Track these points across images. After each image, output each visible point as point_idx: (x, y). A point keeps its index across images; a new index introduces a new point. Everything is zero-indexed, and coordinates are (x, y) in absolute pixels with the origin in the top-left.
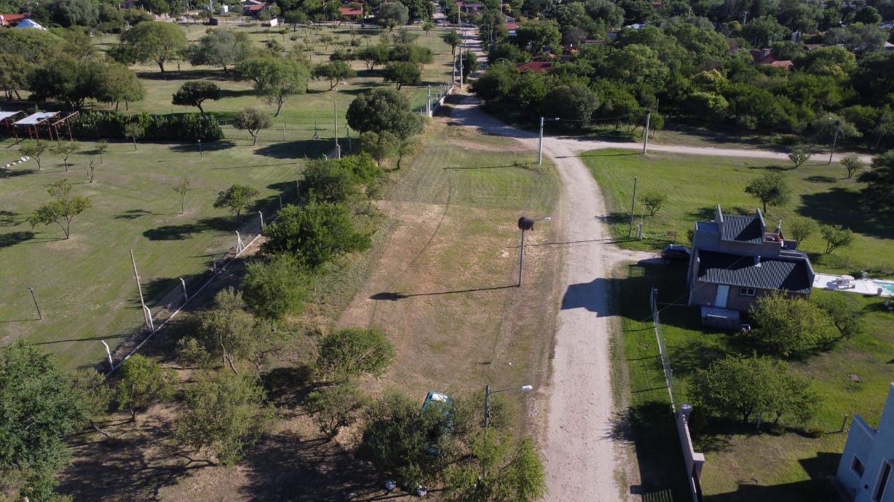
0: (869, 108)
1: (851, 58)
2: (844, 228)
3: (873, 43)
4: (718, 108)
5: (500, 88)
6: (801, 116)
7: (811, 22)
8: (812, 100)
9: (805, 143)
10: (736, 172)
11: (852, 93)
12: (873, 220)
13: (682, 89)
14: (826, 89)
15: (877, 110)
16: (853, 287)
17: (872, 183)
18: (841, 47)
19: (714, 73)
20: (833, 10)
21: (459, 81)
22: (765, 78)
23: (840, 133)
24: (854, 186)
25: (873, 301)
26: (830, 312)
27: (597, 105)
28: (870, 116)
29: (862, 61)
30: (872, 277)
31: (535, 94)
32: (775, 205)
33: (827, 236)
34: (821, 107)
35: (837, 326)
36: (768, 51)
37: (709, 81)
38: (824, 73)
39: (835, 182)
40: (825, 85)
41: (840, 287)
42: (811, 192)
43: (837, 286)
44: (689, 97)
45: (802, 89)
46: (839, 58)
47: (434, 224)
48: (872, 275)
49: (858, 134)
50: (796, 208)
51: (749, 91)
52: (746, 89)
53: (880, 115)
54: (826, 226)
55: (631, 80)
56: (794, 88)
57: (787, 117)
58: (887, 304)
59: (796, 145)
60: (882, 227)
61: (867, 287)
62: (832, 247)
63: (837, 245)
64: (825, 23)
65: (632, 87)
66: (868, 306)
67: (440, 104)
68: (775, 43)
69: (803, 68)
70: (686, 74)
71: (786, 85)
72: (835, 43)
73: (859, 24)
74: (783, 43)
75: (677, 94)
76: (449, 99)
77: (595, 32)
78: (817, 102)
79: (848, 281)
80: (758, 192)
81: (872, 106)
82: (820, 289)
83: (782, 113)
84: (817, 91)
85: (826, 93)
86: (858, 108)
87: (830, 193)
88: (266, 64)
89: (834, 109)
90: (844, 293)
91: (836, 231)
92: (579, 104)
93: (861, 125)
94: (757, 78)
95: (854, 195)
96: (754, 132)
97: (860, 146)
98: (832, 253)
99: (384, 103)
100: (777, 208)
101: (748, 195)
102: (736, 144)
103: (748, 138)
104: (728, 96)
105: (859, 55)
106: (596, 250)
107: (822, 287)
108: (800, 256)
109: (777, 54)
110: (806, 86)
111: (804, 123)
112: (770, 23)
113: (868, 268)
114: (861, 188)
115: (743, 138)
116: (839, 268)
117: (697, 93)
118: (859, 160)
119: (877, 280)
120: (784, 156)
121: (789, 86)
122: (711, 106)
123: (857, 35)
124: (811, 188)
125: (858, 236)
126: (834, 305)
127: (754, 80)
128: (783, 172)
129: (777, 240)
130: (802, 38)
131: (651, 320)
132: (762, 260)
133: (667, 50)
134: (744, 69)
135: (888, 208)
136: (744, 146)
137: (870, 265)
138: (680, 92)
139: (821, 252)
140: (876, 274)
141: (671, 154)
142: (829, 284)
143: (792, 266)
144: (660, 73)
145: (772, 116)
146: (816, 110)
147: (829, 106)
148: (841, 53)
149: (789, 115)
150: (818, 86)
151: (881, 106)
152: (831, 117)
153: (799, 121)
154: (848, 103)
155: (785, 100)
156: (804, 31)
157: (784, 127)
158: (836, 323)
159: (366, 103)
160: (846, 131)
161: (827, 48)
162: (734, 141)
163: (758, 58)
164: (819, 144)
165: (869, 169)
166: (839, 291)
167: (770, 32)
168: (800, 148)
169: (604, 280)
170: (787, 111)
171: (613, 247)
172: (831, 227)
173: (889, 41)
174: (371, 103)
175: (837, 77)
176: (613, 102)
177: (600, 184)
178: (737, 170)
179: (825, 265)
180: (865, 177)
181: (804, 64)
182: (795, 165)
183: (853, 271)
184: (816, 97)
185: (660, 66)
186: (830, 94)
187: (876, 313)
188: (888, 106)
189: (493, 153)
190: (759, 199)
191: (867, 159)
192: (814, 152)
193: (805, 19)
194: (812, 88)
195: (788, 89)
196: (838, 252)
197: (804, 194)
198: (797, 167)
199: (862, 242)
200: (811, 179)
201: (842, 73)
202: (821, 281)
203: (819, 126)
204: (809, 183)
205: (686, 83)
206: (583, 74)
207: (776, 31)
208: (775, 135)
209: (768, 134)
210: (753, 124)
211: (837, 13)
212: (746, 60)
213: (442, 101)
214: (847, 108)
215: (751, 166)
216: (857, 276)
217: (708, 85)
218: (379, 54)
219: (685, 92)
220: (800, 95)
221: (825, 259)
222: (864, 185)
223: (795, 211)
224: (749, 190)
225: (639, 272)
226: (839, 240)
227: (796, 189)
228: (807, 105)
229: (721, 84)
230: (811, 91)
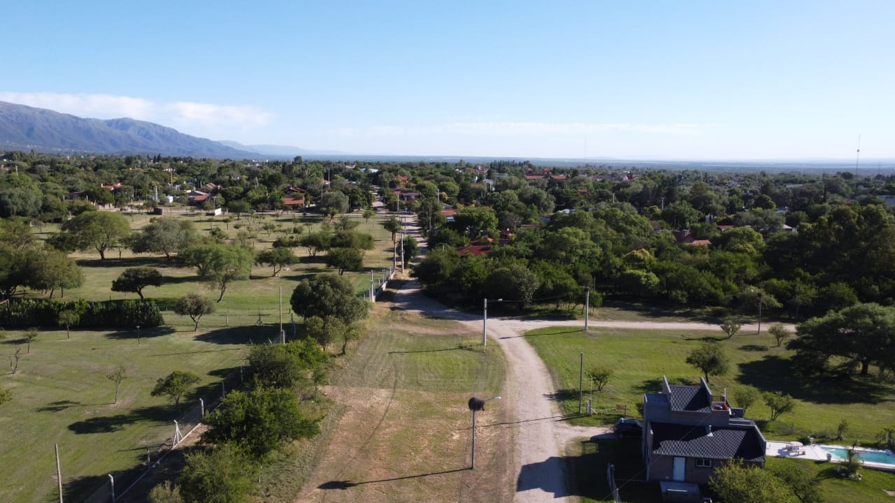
0: (783, 281)
1: (759, 237)
2: (784, 394)
3: (774, 224)
4: (650, 284)
5: (442, 272)
6: (726, 289)
7: (719, 207)
8: (734, 275)
9: (734, 314)
10: (674, 344)
11: (766, 267)
12: (807, 386)
13: (615, 268)
14: (743, 265)
15: (790, 283)
16: (804, 454)
17: (800, 350)
18: (748, 228)
19: (642, 252)
20: (735, 196)
21: (400, 266)
22: (688, 256)
23: (763, 304)
24: (785, 354)
25: (825, 467)
26: (788, 480)
27: (537, 285)
28: (786, 288)
29: (768, 240)
30: (818, 443)
31: (477, 276)
32: (716, 374)
33: (770, 403)
34: (742, 281)
35: (796, 495)
36: (687, 232)
37: (639, 260)
38: (740, 251)
39: (767, 350)
40: (742, 261)
41: (792, 454)
42: (747, 361)
43: (788, 453)
44: (622, 275)
45: (723, 265)
46: (750, 238)
47: (382, 409)
48: (818, 440)
49: (779, 305)
50: (736, 377)
51: (676, 268)
52: (674, 266)
53: (794, 287)
54: (767, 393)
55: (567, 260)
56: (715, 263)
57: (713, 290)
58: (838, 470)
59: (725, 316)
60: (816, 392)
61: (816, 453)
62: (776, 413)
63: (780, 411)
64: (731, 208)
65: (569, 267)
66: (821, 472)
67: (382, 289)
68: (692, 224)
69: (720, 246)
70: (618, 254)
71: (708, 261)
72: (743, 225)
73: (759, 209)
74: (699, 225)
75: (612, 273)
76: (391, 284)
77: (529, 217)
78: (737, 277)
79: (797, 448)
80: (698, 363)
81: (786, 279)
82: (773, 457)
83: (709, 287)
84: (736, 266)
85: (745, 268)
86: (774, 281)
87: (765, 361)
88: (211, 250)
89: (753, 282)
90: (797, 461)
91: (776, 397)
92: (520, 284)
93: (779, 297)
94: (681, 255)
95: (786, 362)
96: (686, 306)
97: (782, 316)
98: (777, 420)
99: (327, 286)
100: (718, 377)
101: (689, 366)
102: (671, 318)
103: (681, 311)
104: (658, 272)
105: (765, 235)
106: (550, 428)
107: (774, 455)
108: (749, 423)
109: (696, 235)
110: (726, 262)
111: (730, 297)
112: (686, 208)
113: (813, 434)
114: (791, 355)
115: (677, 312)
116: (787, 435)
117: (629, 271)
118: (784, 329)
119: (824, 446)
120: (716, 328)
121: (711, 262)
122: (644, 283)
123: (760, 218)
124: (745, 356)
125: (798, 402)
126: (790, 472)
127: (680, 257)
128: (719, 342)
129: (724, 408)
130: (715, 220)
132: (713, 430)
133: (598, 233)
134: (669, 248)
135: (818, 374)
136: (678, 319)
137: (815, 430)
138: (614, 271)
139: (767, 419)
140: (822, 439)
141: (612, 329)
142: (780, 451)
143: (743, 433)
144: (593, 253)
145: (700, 290)
146: (738, 284)
147: (749, 280)
148: (751, 233)
149: (716, 288)
150: (736, 262)
151: (793, 279)
152: (753, 290)
153: (725, 294)
154: (765, 277)
155: (709, 275)
156: (715, 215)
157: (712, 300)
158: (795, 491)
159: (310, 288)
160: (768, 302)
161: (737, 229)
162: (669, 315)
163: (680, 238)
164: (745, 315)
165: (795, 337)
166: (791, 459)
167: (686, 215)
168: (729, 319)
169: (559, 458)
170: (713, 285)
171: (565, 424)
172: (772, 394)
173: (786, 224)
174: (316, 288)
175: (751, 254)
176: (553, 282)
178: (675, 342)
179: (773, 432)
180: (793, 345)
181: (721, 242)
182: (727, 335)
183: (800, 437)
184: (736, 271)
185: (593, 247)
186: (748, 269)
187: (830, 480)
188: (798, 279)
189: (436, 337)
190: (700, 369)
191: (791, 328)
192: (744, 323)
193: (714, 204)
194: (731, 264)
195: (711, 265)
196: (782, 418)
197: (742, 362)
198: (730, 336)
199: (802, 408)
200: (745, 348)
201: (754, 250)
202: (773, 448)
203: (744, 297)
204: (744, 353)
205: (618, 261)
206: (521, 256)
207: (691, 214)
208: (705, 308)
209: (699, 307)
210: (684, 299)
211: (740, 200)
212: (670, 240)
213: (384, 287)
214: (765, 282)
215: (688, 338)
216: (805, 442)
217: (638, 263)
218: (321, 240)
219: (619, 270)
220: (722, 270)
221: (771, 426)
222: (793, 353)
223: (736, 380)
224: (689, 361)
225: (593, 449)
226: (781, 406)
227: (734, 358)
228: (730, 279)
229: (650, 262)
230: (731, 267)
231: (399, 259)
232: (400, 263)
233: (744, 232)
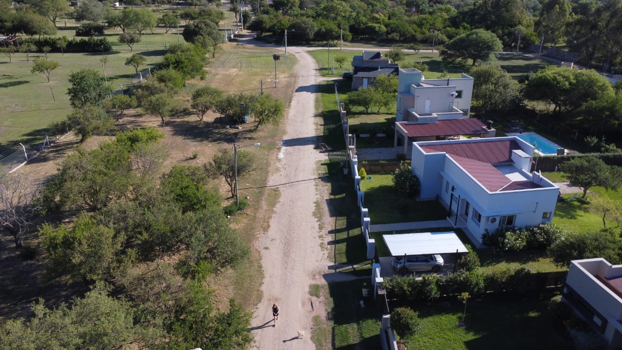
4: (381, 31)
5: (264, 25)
6: (423, 33)
8: (428, 26)
9: (424, 46)
13: (363, 23)
19: (379, 15)
21: (241, 29)
27: (316, 29)
31: (283, 26)
36: (414, 10)
37: (377, 19)
39: (433, 58)
44: (366, 26)
47: (234, 74)
51: (397, 23)
55: (335, 19)
57: (415, 34)
65: (336, 22)
67: (231, 37)
70: (365, 16)
75: (360, 26)
77: (320, 4)
78: (430, 27)
84: (431, 22)
85: (435, 23)
86: (449, 29)
88: (132, 11)
92: (307, 28)
93: (448, 36)
94: (403, 18)
99: (203, 25)
103: (396, 45)
104: (386, 26)
106: (313, 78)
108: (397, 66)
110: (425, 19)
117: (370, 24)
120: (412, 51)
122: (377, 30)
128: (410, 55)
129: (387, 60)
131: (334, 93)
132: (381, 68)
133: (355, 5)
134: (398, 15)
138: (362, 25)
141: (355, 51)
144: (351, 15)
146: (429, 30)
150: (431, 20)
151: (459, 28)
153: (421, 36)
154: (445, 27)
155: (415, 27)
159: (193, 26)
160: (441, 38)
162: (389, 46)
169: (315, 85)
170: (415, 31)
171: (321, 77)
174: (197, 26)
176: (325, 28)
177: (316, 60)
182: (415, 53)
184: (430, 24)
185: (351, 12)
186: (437, 24)
189: (261, 53)
194: (428, 20)
200: (422, 57)
201: (447, 16)
205: (364, 19)
206: (309, 16)
209: (408, 44)
210: (397, 37)
212: (400, 12)
213: (232, 36)
214: (444, 29)
217: (377, 20)
219: (364, 24)
220: (422, 24)
225: (332, 82)
228: (425, 29)
229: (383, 21)
230: (427, 22)
231: (241, 26)
232: (241, 27)
233: (446, 8)
